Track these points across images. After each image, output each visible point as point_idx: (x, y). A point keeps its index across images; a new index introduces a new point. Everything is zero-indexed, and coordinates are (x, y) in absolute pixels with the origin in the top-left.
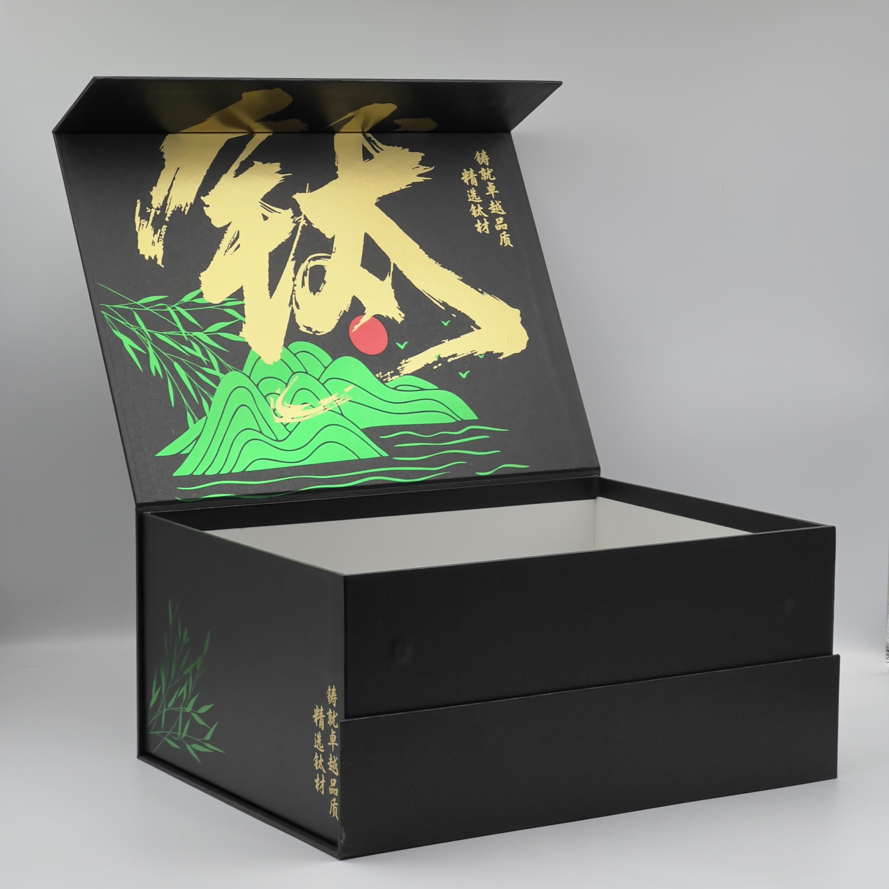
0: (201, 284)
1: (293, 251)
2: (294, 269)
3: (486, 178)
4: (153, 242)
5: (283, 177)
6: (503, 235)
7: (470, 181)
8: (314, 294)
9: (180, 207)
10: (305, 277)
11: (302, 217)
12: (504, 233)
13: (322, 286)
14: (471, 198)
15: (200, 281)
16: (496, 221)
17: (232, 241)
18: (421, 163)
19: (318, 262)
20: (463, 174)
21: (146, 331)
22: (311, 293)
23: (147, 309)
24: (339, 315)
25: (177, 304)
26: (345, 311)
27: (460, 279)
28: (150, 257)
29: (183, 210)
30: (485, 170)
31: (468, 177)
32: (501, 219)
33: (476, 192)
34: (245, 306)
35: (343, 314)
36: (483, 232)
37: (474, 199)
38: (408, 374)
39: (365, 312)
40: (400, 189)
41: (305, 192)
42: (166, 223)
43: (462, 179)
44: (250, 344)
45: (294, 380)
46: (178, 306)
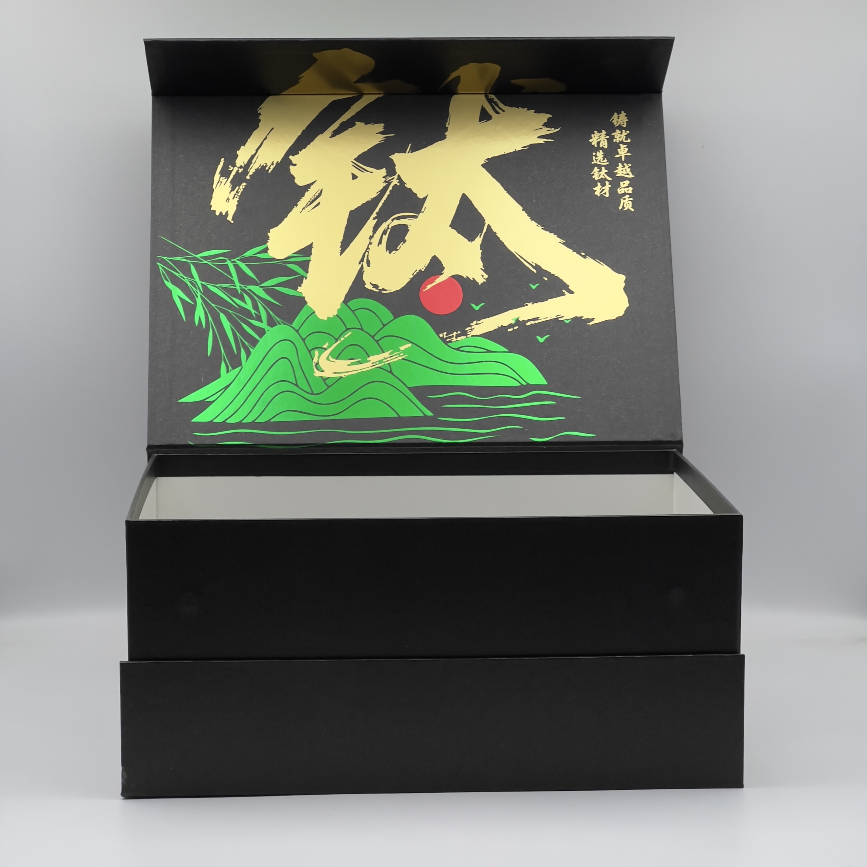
0: (269, 239)
1: (377, 210)
2: (374, 228)
3: (619, 140)
4: (228, 199)
5: (384, 138)
6: (624, 199)
7: (598, 143)
8: (390, 253)
9: (265, 165)
10: (384, 236)
11: (396, 177)
12: (628, 196)
13: (401, 245)
14: (596, 160)
15: (268, 237)
16: (620, 184)
17: (313, 199)
18: (546, 125)
19: (402, 222)
20: (593, 136)
21: (199, 283)
22: (387, 251)
23: (205, 262)
24: (413, 274)
25: (238, 258)
26: (420, 270)
27: (562, 242)
28: (221, 213)
29: (267, 168)
30: (620, 132)
31: (597, 139)
32: (627, 182)
33: (603, 155)
34: (310, 262)
35: (417, 273)
36: (601, 195)
37: (600, 162)
38: (476, 336)
39: (442, 272)
40: (514, 150)
41: (405, 153)
42: (246, 181)
43: (591, 141)
44: (306, 299)
45: (346, 336)
46: (238, 260)
